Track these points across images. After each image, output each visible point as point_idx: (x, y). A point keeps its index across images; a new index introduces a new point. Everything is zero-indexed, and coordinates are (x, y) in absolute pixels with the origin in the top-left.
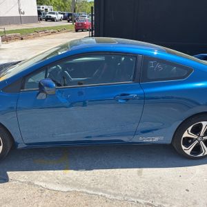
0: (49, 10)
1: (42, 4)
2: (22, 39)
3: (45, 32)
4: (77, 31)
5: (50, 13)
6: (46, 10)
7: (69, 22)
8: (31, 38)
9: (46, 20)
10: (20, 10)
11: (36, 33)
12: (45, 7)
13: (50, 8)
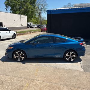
0: (31, 24)
1: (29, 22)
2: (22, 35)
3: (30, 32)
4: (42, 31)
5: (32, 25)
6: (30, 24)
7: (39, 28)
8: (25, 34)
9: (30, 28)
10: (21, 25)
11: (27, 32)
12: (30, 23)
13: (32, 23)
